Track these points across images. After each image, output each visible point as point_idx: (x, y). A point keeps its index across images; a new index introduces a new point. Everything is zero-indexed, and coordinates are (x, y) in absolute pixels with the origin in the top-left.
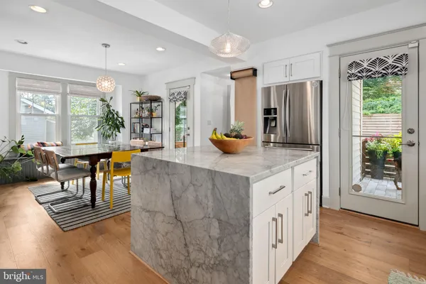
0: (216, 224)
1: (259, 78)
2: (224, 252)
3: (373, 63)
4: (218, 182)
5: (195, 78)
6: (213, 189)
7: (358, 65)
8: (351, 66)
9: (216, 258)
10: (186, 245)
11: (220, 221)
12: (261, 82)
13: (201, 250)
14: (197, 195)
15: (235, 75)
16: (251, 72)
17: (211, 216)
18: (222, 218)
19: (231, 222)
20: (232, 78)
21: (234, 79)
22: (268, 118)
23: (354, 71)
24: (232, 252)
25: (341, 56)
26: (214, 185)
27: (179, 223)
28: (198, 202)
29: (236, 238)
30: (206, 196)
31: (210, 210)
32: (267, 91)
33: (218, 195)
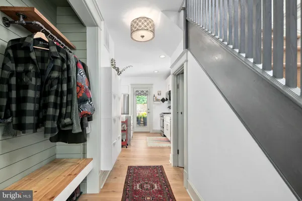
3: (141, 92)
7: (138, 91)
8: (136, 91)
23: (137, 93)
25: (134, 88)
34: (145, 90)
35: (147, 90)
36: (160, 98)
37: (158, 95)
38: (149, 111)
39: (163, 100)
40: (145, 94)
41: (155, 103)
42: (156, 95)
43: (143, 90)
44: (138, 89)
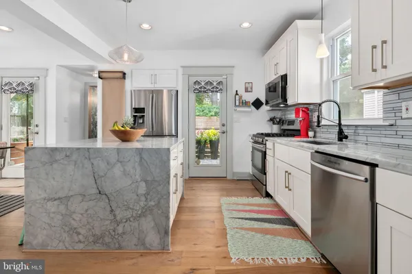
0: (143, 184)
1: (128, 81)
2: (150, 201)
3: (207, 83)
4: (145, 156)
5: (47, 70)
6: (141, 161)
7: (199, 83)
8: (195, 83)
9: (143, 208)
10: (112, 211)
11: (146, 181)
12: (129, 85)
13: (129, 208)
14: (124, 169)
15: (104, 75)
16: (120, 75)
17: (139, 180)
18: (149, 179)
19: (156, 179)
20: (99, 77)
21: (101, 78)
22: (136, 116)
23: (197, 87)
24: (157, 199)
25: (189, 76)
26: (141, 158)
27: (104, 196)
28: (125, 173)
29: (159, 188)
30: (134, 168)
31: (137, 177)
32: (137, 93)
33: (145, 164)
34: (215, 80)
35: (219, 79)
36: (250, 98)
37: (246, 90)
38: (224, 129)
39: (257, 104)
40: (216, 90)
41: (238, 109)
42: (242, 92)
43: (210, 79)
44: (199, 79)
